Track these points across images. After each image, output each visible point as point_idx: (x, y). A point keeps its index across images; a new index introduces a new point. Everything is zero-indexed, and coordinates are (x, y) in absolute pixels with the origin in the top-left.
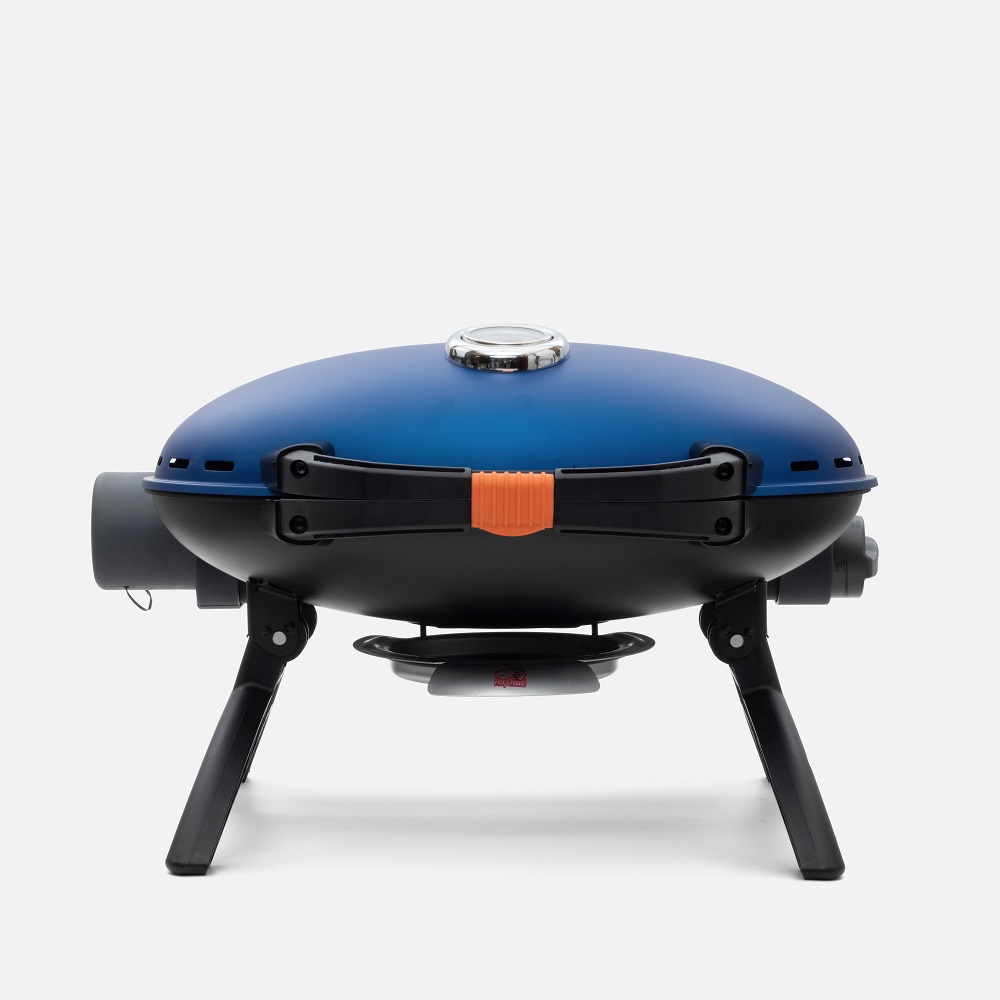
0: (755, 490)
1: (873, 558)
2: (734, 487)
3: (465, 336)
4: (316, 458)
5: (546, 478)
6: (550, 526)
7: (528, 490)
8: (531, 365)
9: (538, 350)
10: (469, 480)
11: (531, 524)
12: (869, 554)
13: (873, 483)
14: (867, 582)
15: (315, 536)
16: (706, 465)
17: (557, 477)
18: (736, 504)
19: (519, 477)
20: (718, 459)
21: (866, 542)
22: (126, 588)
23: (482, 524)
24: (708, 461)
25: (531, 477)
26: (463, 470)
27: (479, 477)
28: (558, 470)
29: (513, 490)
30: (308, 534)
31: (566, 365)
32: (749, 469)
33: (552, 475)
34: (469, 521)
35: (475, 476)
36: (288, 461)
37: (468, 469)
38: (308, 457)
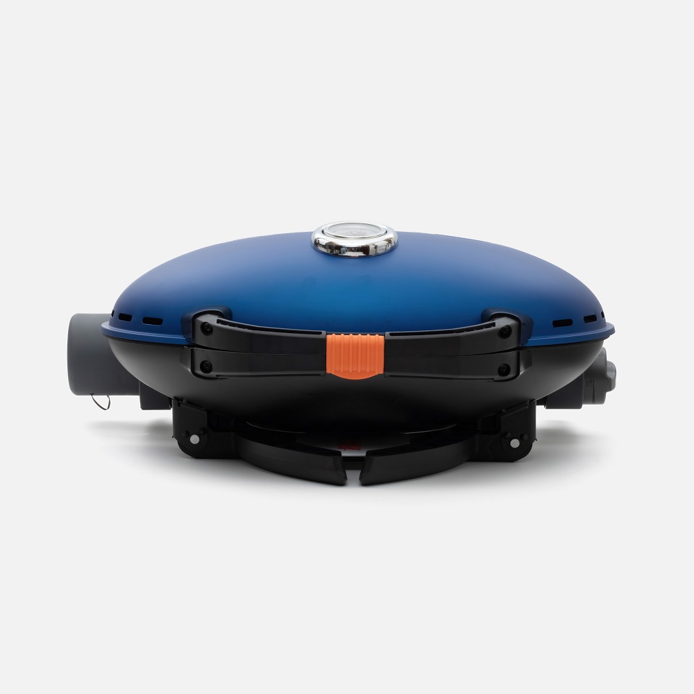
0: (527, 342)
1: (612, 377)
2: (512, 342)
3: (325, 231)
4: (218, 321)
5: (379, 339)
6: (381, 372)
7: (365, 347)
8: (371, 253)
9: (377, 241)
10: (324, 340)
11: (368, 371)
12: (609, 374)
13: (612, 331)
14: (608, 394)
15: (217, 376)
16: (492, 328)
17: (386, 338)
18: (514, 354)
19: (360, 338)
20: (501, 323)
21: (608, 366)
22: (92, 395)
23: (333, 371)
24: (494, 325)
25: (368, 338)
26: (321, 333)
27: (332, 338)
28: (387, 333)
29: (356, 346)
30: (213, 374)
31: (396, 252)
32: (524, 328)
33: (383, 337)
34: (324, 368)
35: (329, 336)
36: (199, 322)
37: (324, 332)
38: (212, 320)
